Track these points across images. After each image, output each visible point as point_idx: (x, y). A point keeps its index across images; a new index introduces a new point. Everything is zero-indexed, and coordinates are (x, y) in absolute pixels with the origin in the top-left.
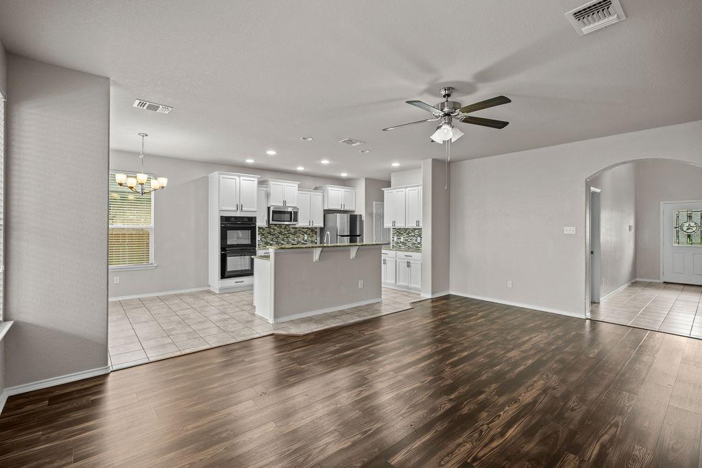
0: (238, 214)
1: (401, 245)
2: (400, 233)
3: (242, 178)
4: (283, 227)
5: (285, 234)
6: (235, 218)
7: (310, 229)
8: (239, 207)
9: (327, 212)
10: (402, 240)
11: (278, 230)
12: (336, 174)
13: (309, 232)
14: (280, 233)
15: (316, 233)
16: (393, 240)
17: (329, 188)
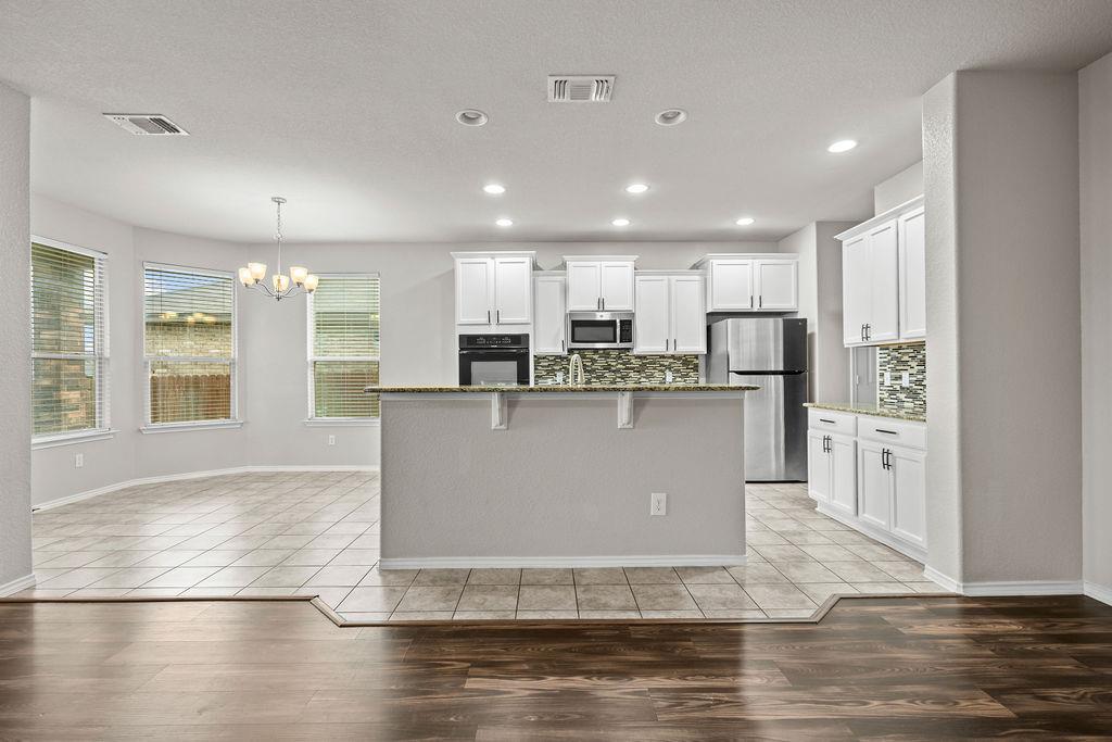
0: (493, 330)
1: (902, 396)
2: (900, 361)
3: (498, 260)
4: (614, 354)
5: (618, 371)
6: (488, 337)
7: (679, 358)
8: (494, 316)
9: (713, 317)
10: (905, 382)
11: (602, 362)
12: (726, 225)
13: (678, 365)
14: (608, 368)
15: (696, 368)
16: (882, 384)
17: (715, 262)
